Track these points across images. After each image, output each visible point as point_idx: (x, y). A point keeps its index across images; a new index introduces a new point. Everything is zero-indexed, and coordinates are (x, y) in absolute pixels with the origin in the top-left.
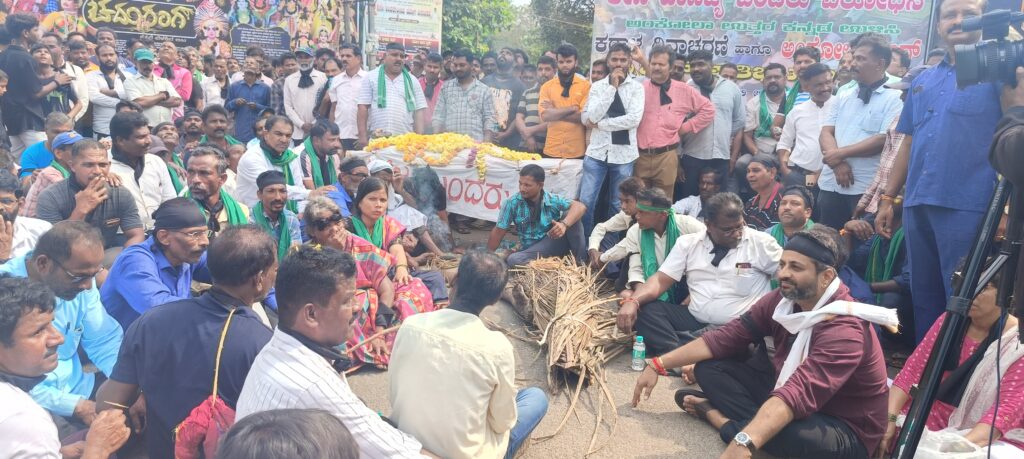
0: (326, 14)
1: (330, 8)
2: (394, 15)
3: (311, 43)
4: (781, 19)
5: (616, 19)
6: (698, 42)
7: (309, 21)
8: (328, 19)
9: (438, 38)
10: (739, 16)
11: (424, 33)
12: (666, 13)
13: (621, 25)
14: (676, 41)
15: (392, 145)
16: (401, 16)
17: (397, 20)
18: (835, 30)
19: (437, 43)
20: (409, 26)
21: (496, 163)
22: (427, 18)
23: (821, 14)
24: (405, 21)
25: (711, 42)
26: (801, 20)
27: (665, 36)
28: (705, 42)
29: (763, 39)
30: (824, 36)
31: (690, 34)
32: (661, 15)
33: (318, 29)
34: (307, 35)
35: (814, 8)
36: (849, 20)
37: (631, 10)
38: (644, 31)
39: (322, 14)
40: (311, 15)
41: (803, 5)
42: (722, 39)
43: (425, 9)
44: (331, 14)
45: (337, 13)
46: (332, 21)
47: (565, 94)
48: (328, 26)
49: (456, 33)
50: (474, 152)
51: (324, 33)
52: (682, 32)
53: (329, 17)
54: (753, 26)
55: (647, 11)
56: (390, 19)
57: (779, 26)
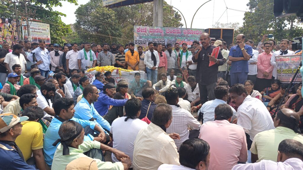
0: (8, 30)
1: (10, 28)
2: (34, 30)
3: (4, 39)
4: (176, 36)
5: (139, 36)
6: (158, 41)
7: (2, 32)
8: (9, 31)
9: (49, 37)
10: (167, 35)
11: (44, 36)
12: (151, 34)
13: (140, 37)
14: (154, 41)
15: (94, 70)
16: (36, 30)
17: (34, 31)
18: (187, 39)
19: (49, 39)
20: (38, 33)
21: (124, 72)
22: (45, 31)
23: (183, 35)
24: (37, 32)
25: (161, 41)
26: (180, 36)
27: (151, 40)
28: (160, 41)
29: (172, 40)
30: (184, 40)
31: (157, 40)
32: (150, 35)
33: (6, 34)
34: (2, 37)
35: (182, 34)
36: (189, 36)
37: (143, 34)
38: (146, 39)
39: (7, 29)
40: (3, 30)
41: (180, 33)
42: (164, 41)
43: (44, 28)
44: (10, 30)
45: (13, 29)
46: (11, 32)
47: (132, 55)
48: (10, 34)
49: (55, 36)
50: (118, 70)
51: (8, 36)
52: (155, 39)
53: (10, 31)
54: (170, 37)
55: (146, 34)
56: (32, 31)
57: (175, 37)
